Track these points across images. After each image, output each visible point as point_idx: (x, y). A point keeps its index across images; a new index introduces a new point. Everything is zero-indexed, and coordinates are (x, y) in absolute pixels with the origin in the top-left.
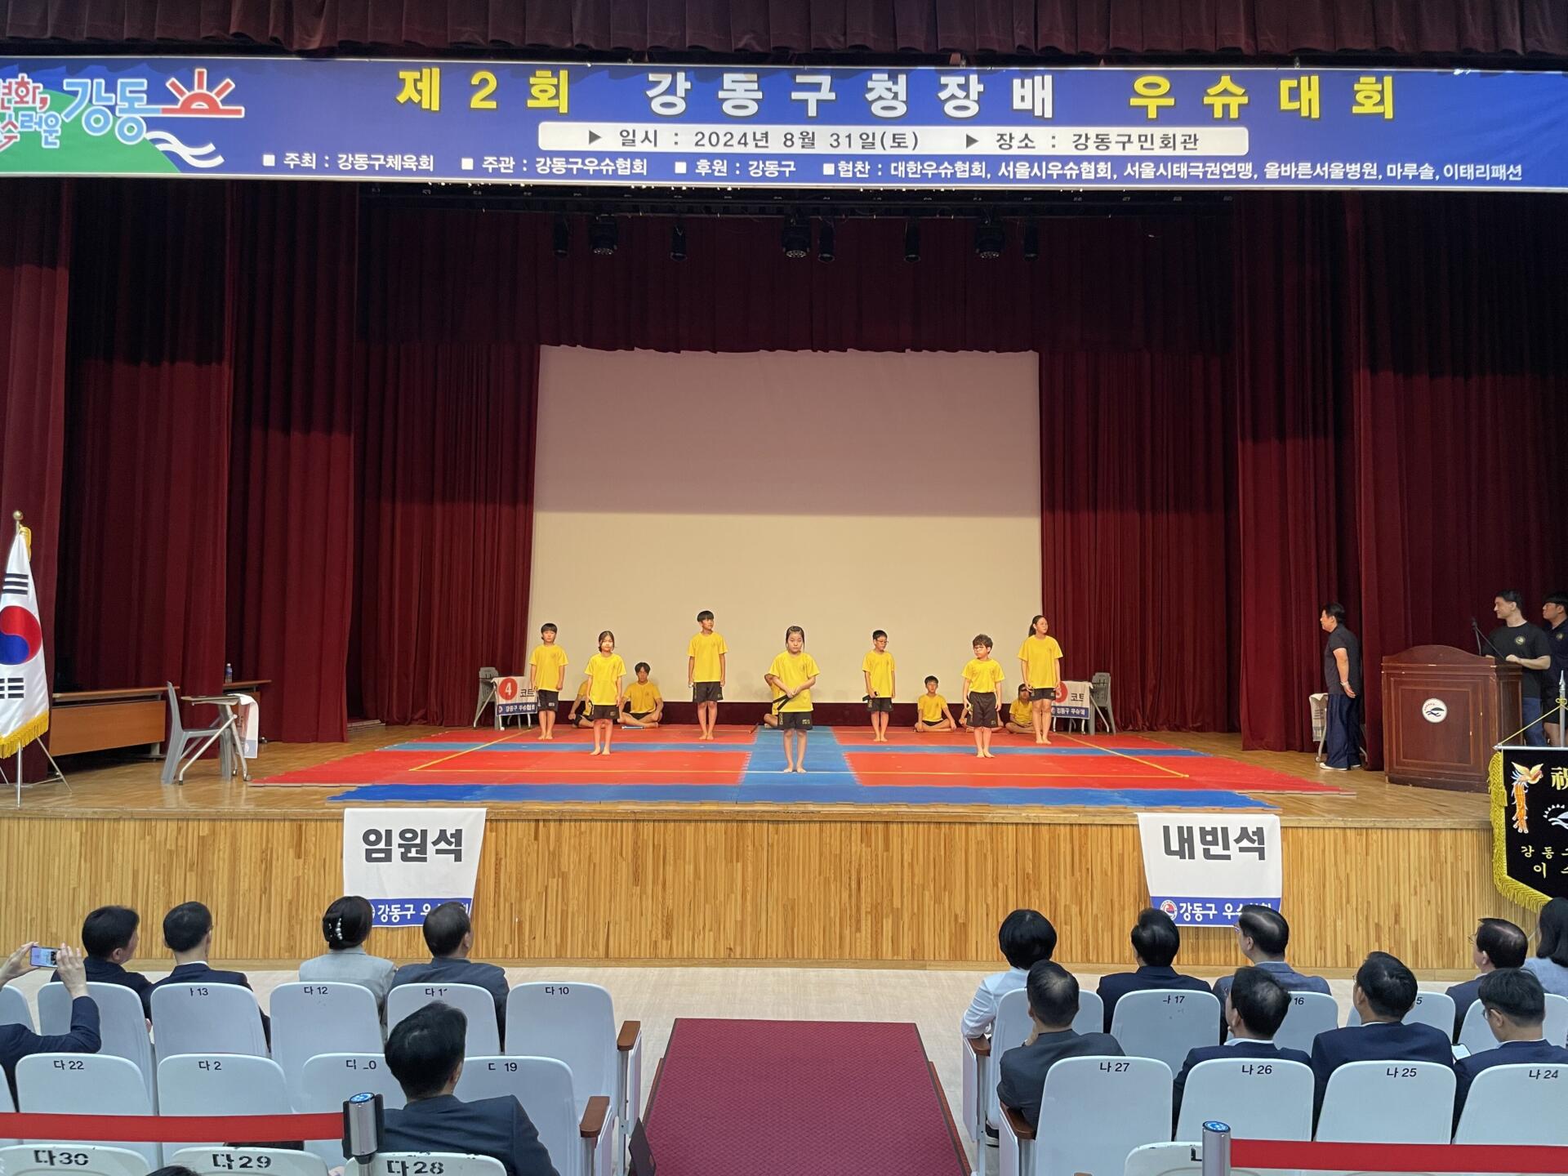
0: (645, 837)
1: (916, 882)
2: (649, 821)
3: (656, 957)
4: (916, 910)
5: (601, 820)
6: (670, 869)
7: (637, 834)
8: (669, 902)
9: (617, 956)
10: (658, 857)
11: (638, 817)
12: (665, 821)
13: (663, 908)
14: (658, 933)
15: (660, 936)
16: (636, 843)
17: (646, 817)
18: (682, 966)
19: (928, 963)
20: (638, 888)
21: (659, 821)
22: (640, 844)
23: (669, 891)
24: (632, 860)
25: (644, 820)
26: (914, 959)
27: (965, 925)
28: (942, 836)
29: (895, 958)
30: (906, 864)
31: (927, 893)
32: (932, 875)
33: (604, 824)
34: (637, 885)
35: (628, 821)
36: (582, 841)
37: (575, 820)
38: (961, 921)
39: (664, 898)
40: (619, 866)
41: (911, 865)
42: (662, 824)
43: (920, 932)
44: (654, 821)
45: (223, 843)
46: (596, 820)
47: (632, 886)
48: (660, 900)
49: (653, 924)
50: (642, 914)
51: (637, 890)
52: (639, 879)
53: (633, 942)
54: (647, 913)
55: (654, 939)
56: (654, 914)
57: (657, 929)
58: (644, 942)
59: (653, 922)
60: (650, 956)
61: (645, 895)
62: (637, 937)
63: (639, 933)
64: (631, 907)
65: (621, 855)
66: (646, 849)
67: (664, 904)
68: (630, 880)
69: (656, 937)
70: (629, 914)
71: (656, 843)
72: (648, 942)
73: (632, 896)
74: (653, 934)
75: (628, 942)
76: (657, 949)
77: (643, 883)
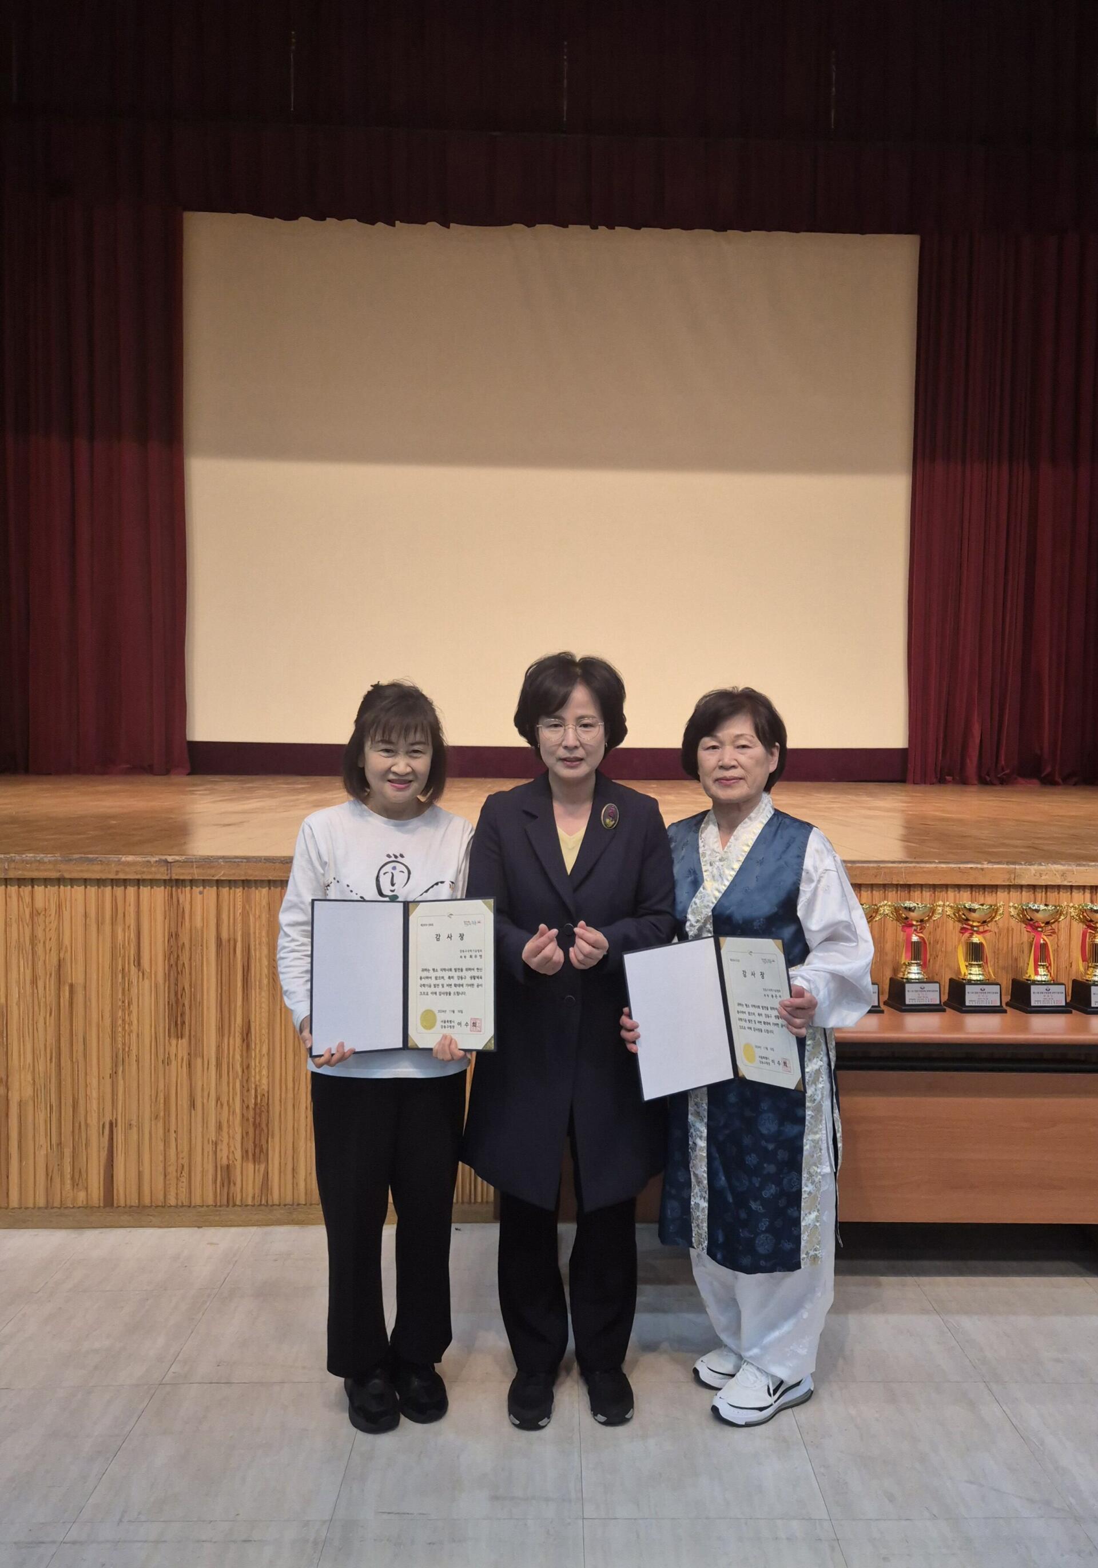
0: (199, 924)
2: (205, 883)
3: (230, 1202)
5: (86, 882)
6: (260, 997)
7: (176, 915)
8: (261, 1077)
9: (135, 1202)
10: (231, 967)
11: (177, 874)
12: (246, 883)
13: (245, 1088)
14: (232, 1147)
15: (238, 1154)
16: (174, 936)
17: (196, 874)
18: (293, 1223)
20: (184, 1042)
21: (231, 883)
22: (185, 939)
23: (260, 1048)
24: (167, 977)
25: (193, 882)
33: (92, 890)
34: (180, 1038)
35: (153, 883)
36: (40, 933)
37: (21, 882)
39: (246, 1068)
40: (134, 991)
42: (239, 891)
44: (219, 883)
46: (73, 882)
47: (167, 1038)
48: (237, 1072)
49: (219, 1127)
50: (193, 1105)
51: (180, 1048)
52: (183, 1023)
53: (172, 1169)
54: (205, 1101)
55: (225, 1162)
56: (222, 1105)
57: (231, 1140)
58: (199, 1169)
59: (220, 1122)
60: (215, 1201)
61: (199, 1061)
62: (183, 1158)
63: (186, 1149)
64: (167, 1087)
65: (139, 964)
66: (199, 951)
67: (247, 1081)
68: (162, 1025)
69: (228, 1157)
70: (162, 1105)
71: (225, 936)
72: (210, 1168)
73: (167, 1062)
74: (221, 1150)
75: (161, 1168)
76: (232, 1184)
77: (196, 1032)
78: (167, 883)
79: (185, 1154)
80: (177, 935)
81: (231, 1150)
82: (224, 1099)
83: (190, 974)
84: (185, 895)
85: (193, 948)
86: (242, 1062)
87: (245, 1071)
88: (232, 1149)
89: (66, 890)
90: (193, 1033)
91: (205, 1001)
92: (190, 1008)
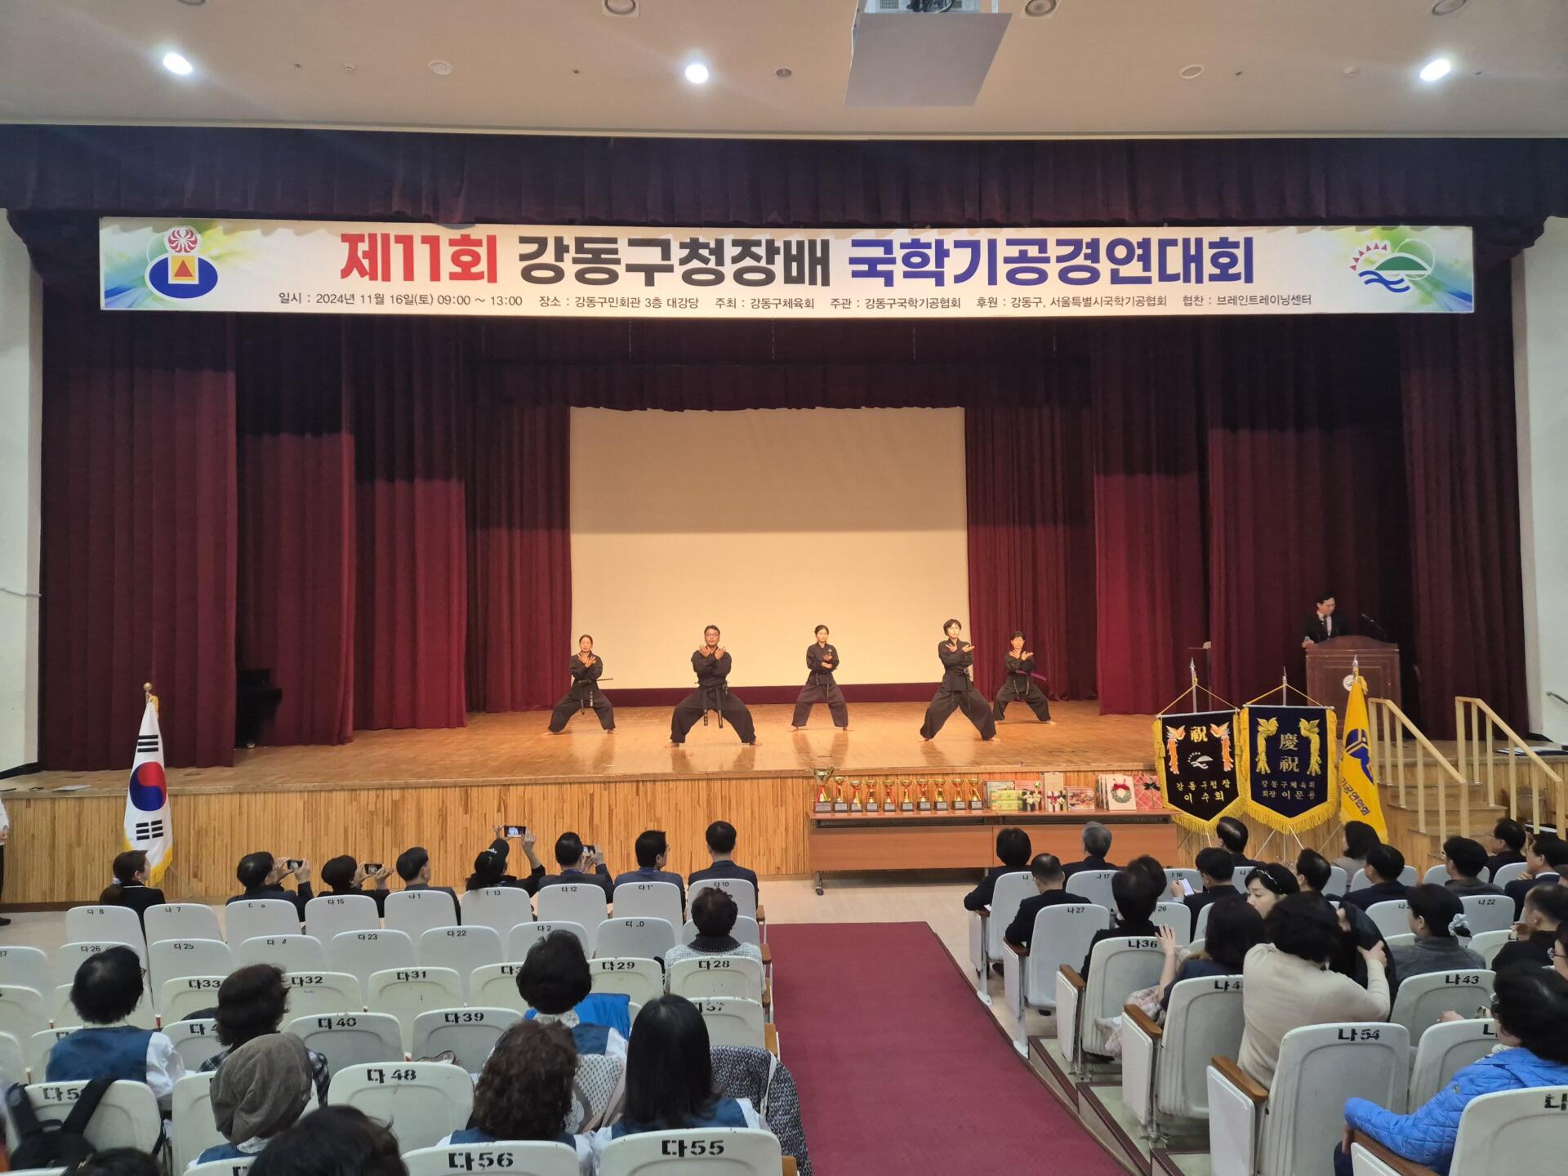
2: (718, 779)
5: (684, 780)
7: (709, 789)
10: (725, 804)
11: (710, 777)
12: (729, 779)
16: (709, 795)
17: (715, 777)
21: (725, 779)
22: (712, 796)
25: (714, 779)
33: (686, 783)
35: (703, 780)
36: (671, 796)
37: (665, 781)
40: (697, 812)
42: (727, 782)
44: (722, 779)
45: (410, 805)
46: (680, 780)
65: (699, 803)
78: (706, 779)
84: (711, 783)
89: (678, 783)
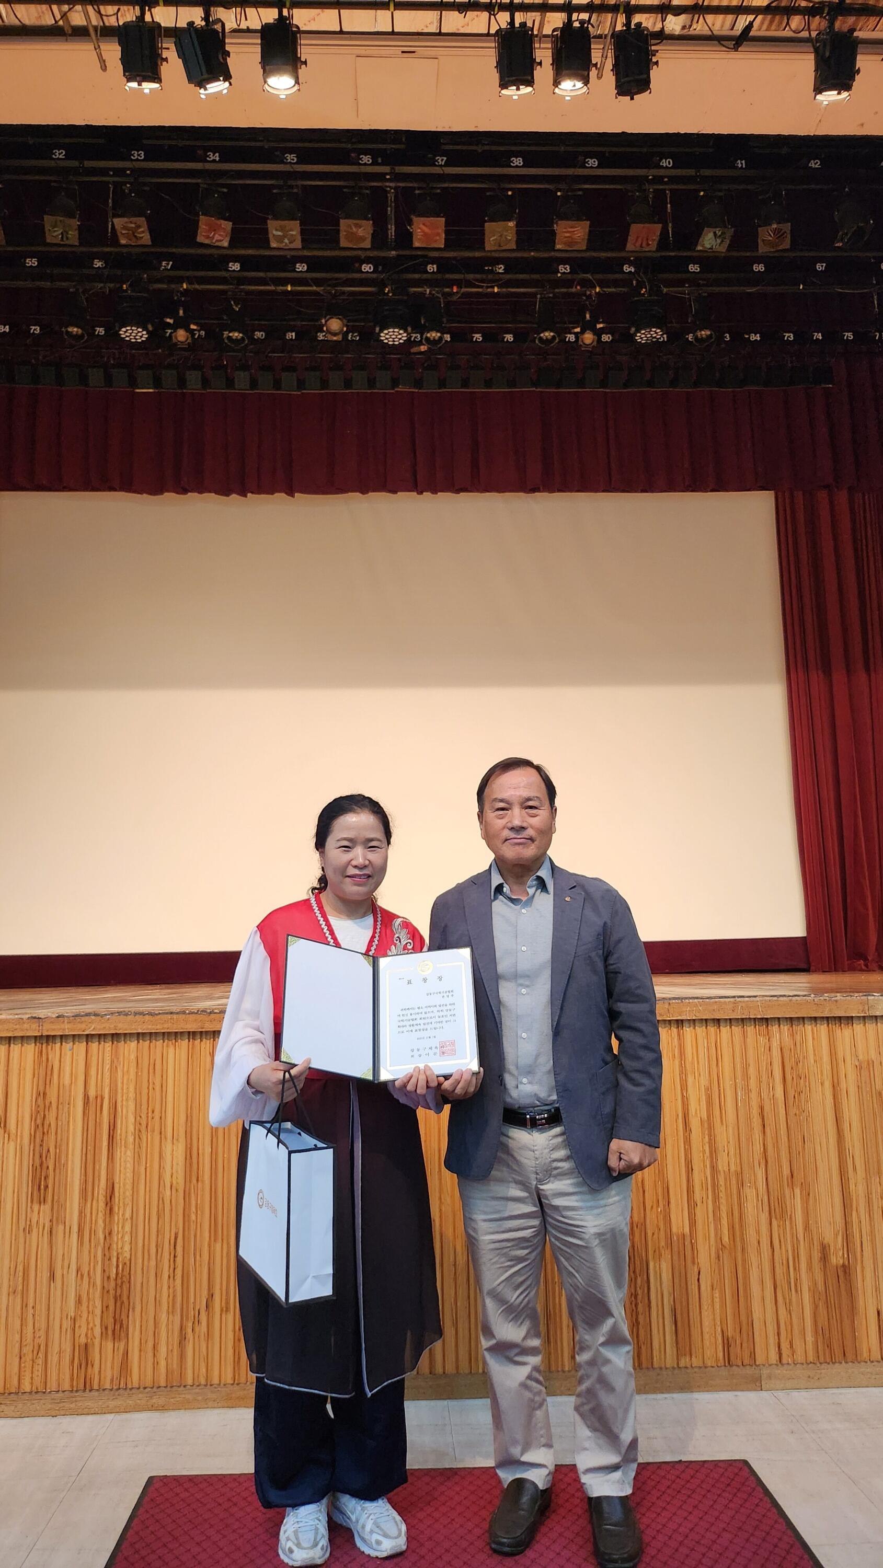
0: (67, 1081)
1: (722, 1165)
2: (75, 1038)
3: (87, 1386)
4: (726, 1239)
6: (125, 1157)
7: (45, 1073)
8: (123, 1244)
11: (48, 1030)
12: (115, 1037)
13: (106, 1257)
15: (97, 1331)
16: (42, 1095)
17: (67, 1028)
18: (153, 1408)
19: (765, 1372)
20: (46, 1208)
21: (101, 1037)
22: (52, 1096)
23: (123, 1211)
24: (33, 1138)
25: (63, 1038)
26: (729, 1362)
27: (846, 1270)
28: (776, 1053)
29: (684, 1362)
30: (695, 1123)
31: (750, 1193)
32: (758, 1148)
34: (42, 1201)
35: (24, 1040)
38: (836, 1259)
39: (109, 1232)
41: (709, 1126)
42: (108, 1045)
43: (740, 1294)
44: (89, 1037)
47: (29, 1204)
48: (99, 1239)
49: (79, 1301)
50: (52, 1277)
51: (42, 1214)
52: (46, 1187)
53: (27, 1350)
54: (65, 1272)
55: (83, 1340)
56: (82, 1276)
57: (91, 1315)
58: (56, 1349)
59: (80, 1296)
60: (72, 1386)
61: (61, 1227)
62: (39, 1337)
63: (43, 1326)
64: (27, 1256)
65: (5, 1125)
66: (66, 1109)
67: (109, 1248)
68: (25, 1190)
69: (86, 1335)
70: (20, 1279)
71: (92, 1093)
72: (68, 1347)
73: (28, 1230)
74: (80, 1327)
75: (17, 1350)
76: (89, 1366)
77: (59, 1198)
78: (38, 1039)
79: (42, 1333)
80: (45, 1094)
81: (90, 1327)
82: (85, 1270)
83: (56, 1134)
84: (54, 1051)
85: (60, 1106)
86: (105, 1229)
87: (107, 1237)
88: (91, 1325)
90: (56, 1198)
91: (70, 1163)
92: (54, 1170)
